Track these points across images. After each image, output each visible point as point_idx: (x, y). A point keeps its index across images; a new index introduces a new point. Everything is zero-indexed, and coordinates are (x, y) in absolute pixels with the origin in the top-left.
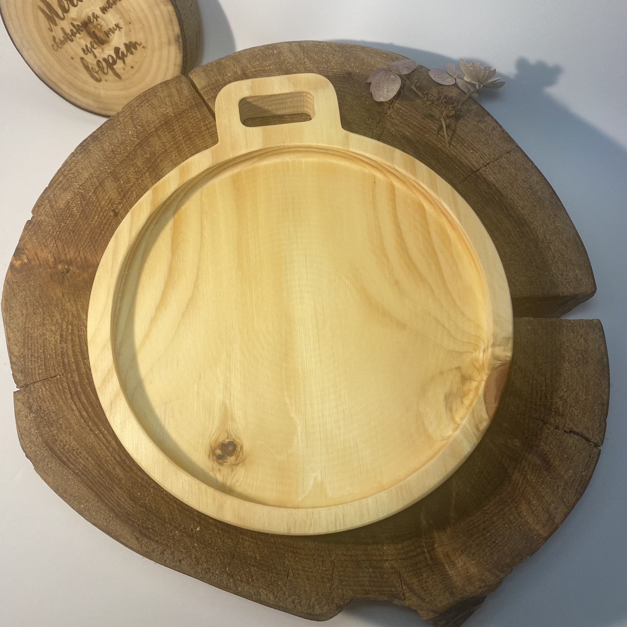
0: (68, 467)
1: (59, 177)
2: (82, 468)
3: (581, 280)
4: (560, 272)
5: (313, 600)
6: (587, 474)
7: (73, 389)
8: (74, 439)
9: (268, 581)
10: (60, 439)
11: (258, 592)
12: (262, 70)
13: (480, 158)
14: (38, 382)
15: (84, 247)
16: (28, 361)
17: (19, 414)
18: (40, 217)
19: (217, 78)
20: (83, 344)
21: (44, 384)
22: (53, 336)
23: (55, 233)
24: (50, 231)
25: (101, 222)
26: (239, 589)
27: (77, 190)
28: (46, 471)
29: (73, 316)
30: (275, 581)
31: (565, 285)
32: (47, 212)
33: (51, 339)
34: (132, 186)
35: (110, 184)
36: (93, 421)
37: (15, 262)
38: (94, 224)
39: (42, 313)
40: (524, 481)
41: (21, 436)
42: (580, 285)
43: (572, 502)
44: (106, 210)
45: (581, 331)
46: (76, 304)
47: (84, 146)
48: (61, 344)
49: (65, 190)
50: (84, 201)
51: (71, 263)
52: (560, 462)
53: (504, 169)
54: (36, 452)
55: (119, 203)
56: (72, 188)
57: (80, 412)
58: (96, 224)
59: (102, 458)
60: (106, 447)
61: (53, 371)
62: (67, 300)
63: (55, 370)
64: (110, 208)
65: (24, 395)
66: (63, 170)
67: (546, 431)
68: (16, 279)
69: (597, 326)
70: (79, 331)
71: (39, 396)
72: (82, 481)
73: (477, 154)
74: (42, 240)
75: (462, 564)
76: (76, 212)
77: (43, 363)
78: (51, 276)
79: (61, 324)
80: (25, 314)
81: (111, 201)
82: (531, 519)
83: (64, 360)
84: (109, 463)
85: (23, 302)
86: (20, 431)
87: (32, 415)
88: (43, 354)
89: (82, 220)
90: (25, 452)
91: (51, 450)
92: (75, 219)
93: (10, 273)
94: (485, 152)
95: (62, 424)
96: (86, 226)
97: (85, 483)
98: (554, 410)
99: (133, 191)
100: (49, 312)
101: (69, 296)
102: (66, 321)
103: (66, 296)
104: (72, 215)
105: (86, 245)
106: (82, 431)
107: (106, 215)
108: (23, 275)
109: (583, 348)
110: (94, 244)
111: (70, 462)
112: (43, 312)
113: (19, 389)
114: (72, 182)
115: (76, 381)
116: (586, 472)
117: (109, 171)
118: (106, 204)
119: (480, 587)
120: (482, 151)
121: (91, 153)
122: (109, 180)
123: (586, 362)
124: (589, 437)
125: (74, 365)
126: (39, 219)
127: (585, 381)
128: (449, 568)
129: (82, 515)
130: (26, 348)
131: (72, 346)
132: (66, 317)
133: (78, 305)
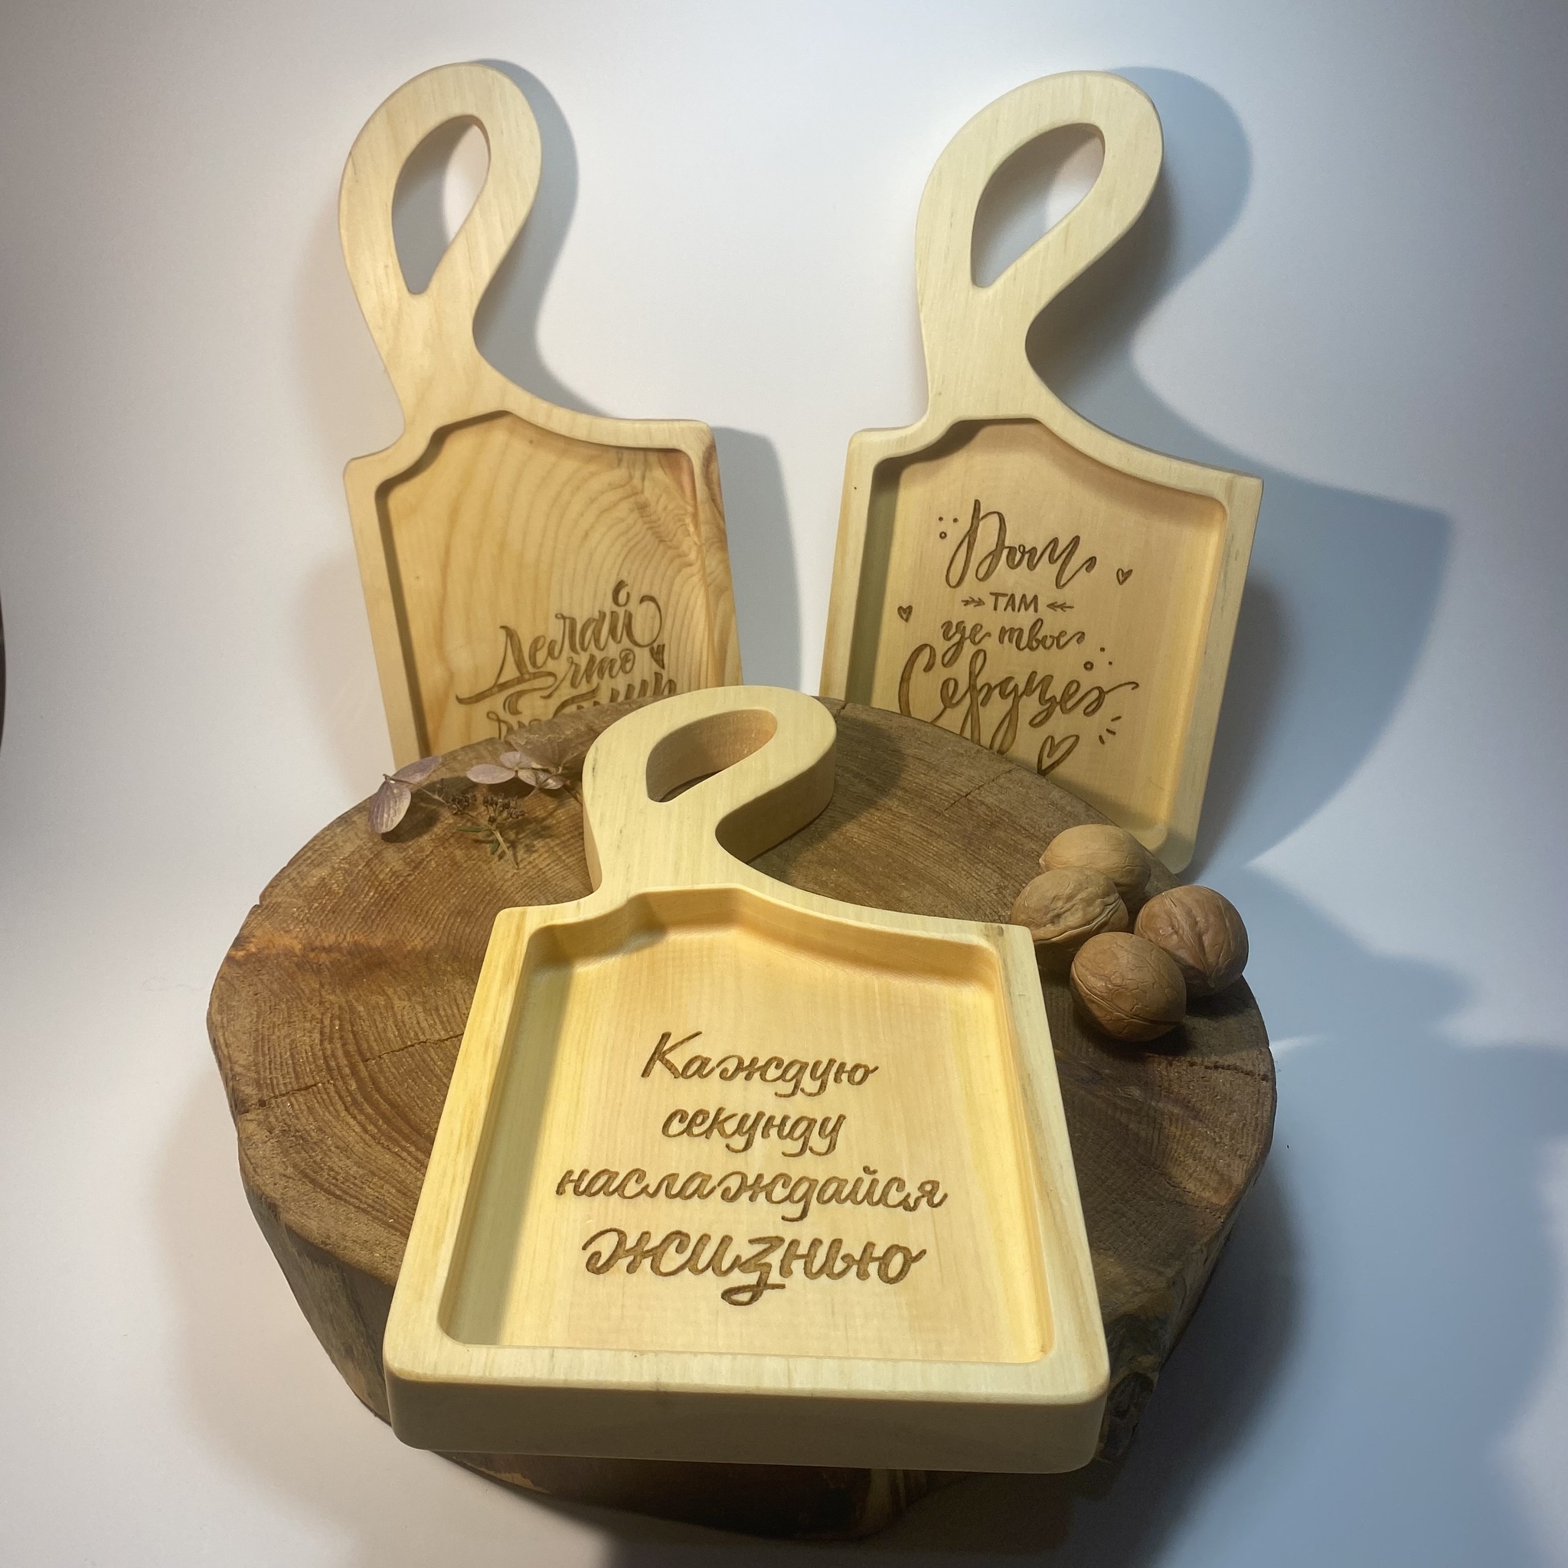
0: (346, 1201)
1: (306, 852)
2: (373, 1201)
7: (349, 1098)
8: (355, 1163)
10: (329, 1167)
13: (967, 782)
14: (284, 1095)
15: (352, 929)
16: (265, 1069)
18: (275, 900)
20: (361, 1042)
21: (295, 1097)
22: (309, 1034)
23: (302, 916)
24: (293, 913)
25: (379, 898)
27: (337, 865)
28: (306, 1213)
29: (340, 1008)
32: (288, 892)
33: (305, 1039)
34: (427, 856)
36: (387, 1136)
38: (370, 901)
39: (286, 1009)
41: (255, 1170)
44: (386, 884)
48: (321, 1044)
49: (317, 866)
50: (350, 874)
51: (332, 950)
52: (1213, 1105)
53: (1006, 789)
55: (409, 875)
56: (328, 863)
57: (363, 1127)
58: (372, 901)
60: (416, 1169)
62: (330, 991)
63: (313, 1077)
64: (394, 881)
65: (258, 1114)
66: (311, 846)
68: (236, 974)
70: (353, 1026)
71: (287, 1112)
72: (375, 1218)
73: (961, 778)
74: (280, 924)
76: (337, 889)
77: (291, 1070)
78: (297, 965)
79: (322, 1019)
81: (394, 873)
82: (1191, 1185)
83: (330, 1063)
85: (251, 1000)
86: (251, 1164)
88: (290, 1059)
89: (347, 898)
91: (313, 1181)
92: (335, 897)
93: (225, 969)
95: (330, 1145)
96: (355, 904)
99: (431, 860)
100: (297, 1007)
101: (333, 986)
102: (330, 1015)
103: (326, 987)
104: (330, 892)
105: (357, 926)
106: (369, 1150)
107: (389, 890)
108: (249, 968)
110: (369, 925)
111: (349, 1195)
112: (288, 1008)
114: (328, 857)
115: (353, 1088)
118: (388, 877)
121: (355, 824)
122: (390, 850)
125: (347, 1069)
126: (273, 902)
130: (260, 1053)
131: (343, 1045)
132: (330, 1011)
133: (348, 996)
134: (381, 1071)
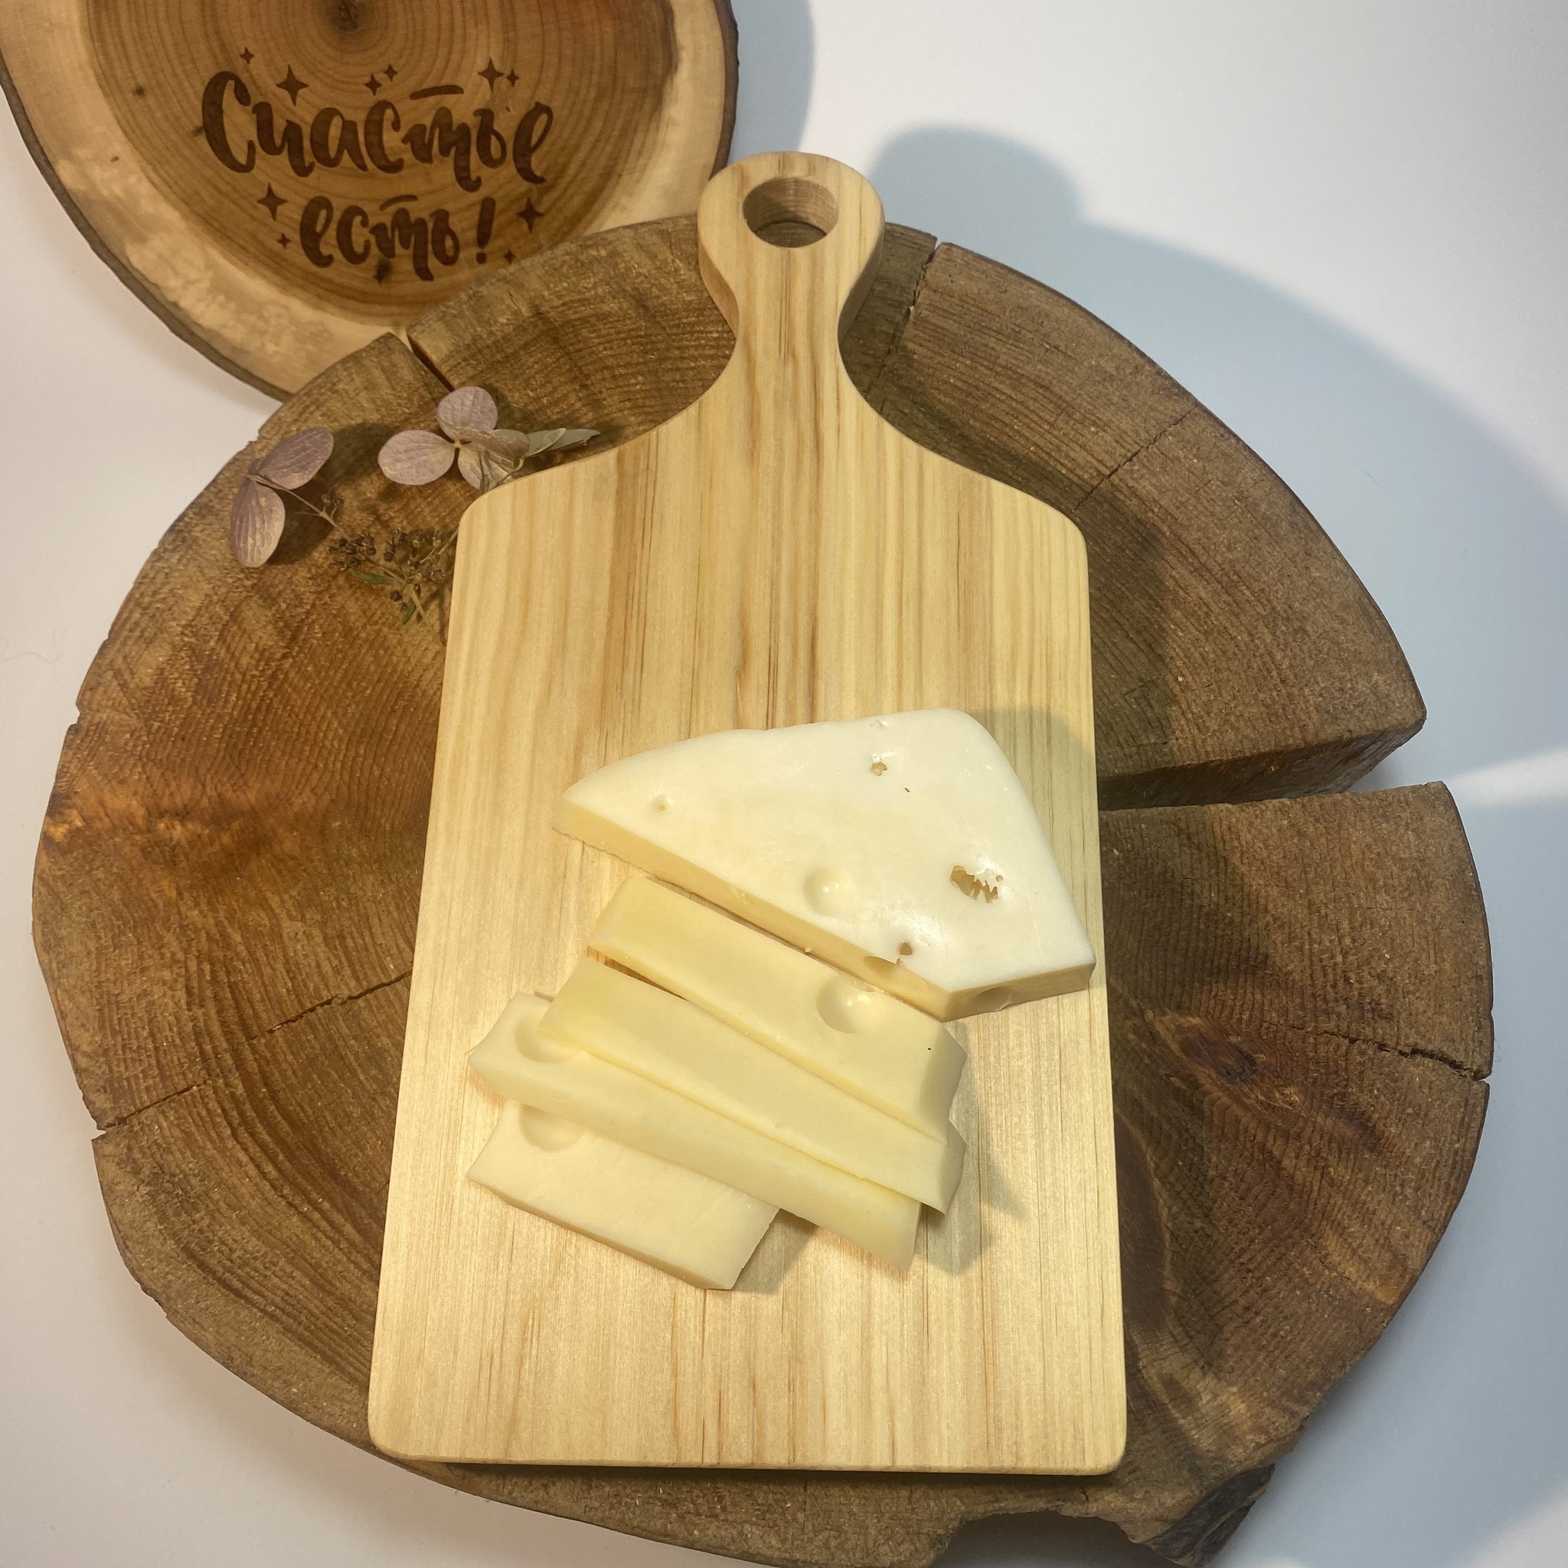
1: (131, 612)
2: (282, 1299)
3: (1388, 696)
4: (1337, 684)
5: (873, 1531)
6: (1465, 1145)
7: (235, 1113)
8: (253, 1232)
9: (762, 1505)
10: (220, 1238)
11: (741, 1533)
12: (579, 300)
13: (1114, 444)
14: (148, 1107)
15: (212, 772)
16: (118, 1060)
17: (113, 1192)
18: (100, 715)
19: (476, 331)
20: (243, 1004)
21: (163, 1112)
22: (170, 993)
23: (139, 748)
24: (126, 744)
25: (245, 708)
26: (696, 1532)
27: (178, 638)
28: (197, 1320)
29: (209, 938)
30: (777, 1501)
31: (1351, 713)
32: (114, 699)
33: (166, 1000)
34: (308, 613)
35: (255, 615)
36: (291, 1183)
37: (52, 829)
38: (232, 714)
39: (135, 942)
40: (1324, 1182)
41: (124, 1243)
42: (1387, 708)
43: (1440, 1215)
44: (254, 676)
45: (1403, 815)
46: (215, 911)
47: (180, 531)
48: (189, 1010)
49: (149, 642)
50: (200, 662)
51: (188, 813)
52: (1400, 1125)
53: (1173, 462)
54: (165, 1277)
55: (284, 656)
56: (166, 635)
57: (258, 1166)
58: (235, 713)
59: (325, 1269)
60: (333, 1242)
61: (181, 1077)
62: (192, 904)
63: (184, 1074)
64: (263, 671)
65: (117, 1145)
66: (137, 596)
67: (1359, 1059)
68: (60, 869)
69: (1439, 798)
70: (228, 973)
71: (155, 1141)
72: (287, 1329)
73: (1106, 435)
74: (110, 768)
75: (1208, 1397)
76: (184, 690)
77: (153, 1062)
78: (143, 850)
79: (185, 962)
80: (93, 950)
81: (262, 653)
82: (1351, 1269)
83: (204, 1046)
84: (344, 1277)
85: (86, 923)
86: (120, 1232)
87: (144, 1190)
88: (150, 1041)
89: (199, 708)
90: (139, 1280)
91: (202, 1265)
92: (182, 708)
93: (44, 858)
94: (1123, 426)
95: (218, 1201)
96: (212, 721)
97: (294, 1333)
98: (1369, 1007)
99: (313, 622)
100: (150, 938)
101: (195, 894)
102: (196, 953)
103: (186, 895)
104: (174, 699)
105: (219, 766)
106: (269, 1210)
107: (257, 689)
108: (76, 859)
109: (1415, 855)
110: (236, 762)
111: (251, 1288)
112: (138, 940)
113: (104, 1132)
114: (164, 620)
115: (239, 1092)
116: (1462, 1141)
117: (248, 583)
118: (253, 662)
119: (1259, 1446)
120: (1118, 427)
121: (200, 546)
122: (252, 604)
123: (1427, 883)
124: (1459, 1057)
125: (227, 1056)
126: (97, 720)
127: (1429, 928)
128: (1180, 1412)
129: (295, 1410)
130: (109, 1032)
131: (218, 1012)
132: (194, 943)
133: (217, 911)
134: (276, 1060)
